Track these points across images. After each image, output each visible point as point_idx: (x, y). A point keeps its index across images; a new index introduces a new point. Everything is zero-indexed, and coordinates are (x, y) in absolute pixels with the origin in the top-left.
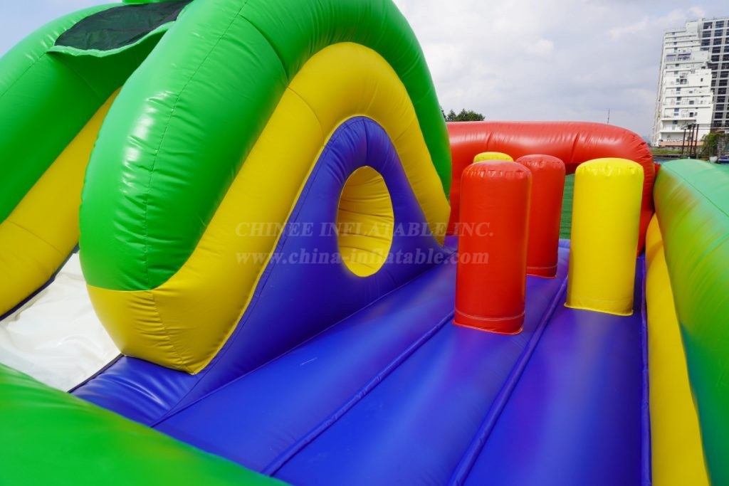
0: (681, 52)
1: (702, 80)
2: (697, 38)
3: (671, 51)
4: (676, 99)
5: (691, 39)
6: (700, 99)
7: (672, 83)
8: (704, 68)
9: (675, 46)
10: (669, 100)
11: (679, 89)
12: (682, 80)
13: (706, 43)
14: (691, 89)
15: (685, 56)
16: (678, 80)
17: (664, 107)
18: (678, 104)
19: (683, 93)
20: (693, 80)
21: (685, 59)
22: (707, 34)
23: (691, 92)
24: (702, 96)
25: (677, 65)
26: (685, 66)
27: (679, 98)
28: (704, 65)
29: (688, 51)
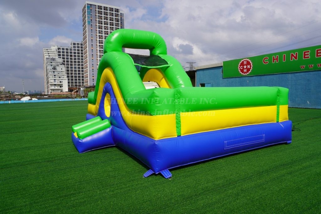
0: (51, 58)
1: (62, 69)
2: (56, 53)
3: (48, 57)
4: (54, 76)
5: (54, 53)
6: (63, 76)
7: (51, 69)
8: (61, 64)
9: (49, 55)
10: (51, 76)
11: (54, 72)
12: (54, 69)
13: (59, 55)
14: (59, 72)
15: (54, 59)
16: (53, 68)
17: (50, 79)
18: (55, 78)
19: (56, 73)
20: (59, 69)
21: (53, 60)
22: (59, 52)
23: (59, 73)
24: (63, 75)
25: (51, 62)
26: (55, 63)
27: (55, 75)
28: (61, 63)
29: (54, 57)
